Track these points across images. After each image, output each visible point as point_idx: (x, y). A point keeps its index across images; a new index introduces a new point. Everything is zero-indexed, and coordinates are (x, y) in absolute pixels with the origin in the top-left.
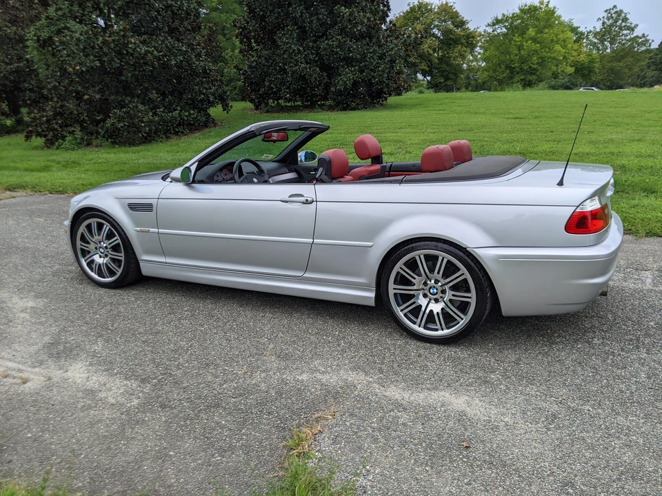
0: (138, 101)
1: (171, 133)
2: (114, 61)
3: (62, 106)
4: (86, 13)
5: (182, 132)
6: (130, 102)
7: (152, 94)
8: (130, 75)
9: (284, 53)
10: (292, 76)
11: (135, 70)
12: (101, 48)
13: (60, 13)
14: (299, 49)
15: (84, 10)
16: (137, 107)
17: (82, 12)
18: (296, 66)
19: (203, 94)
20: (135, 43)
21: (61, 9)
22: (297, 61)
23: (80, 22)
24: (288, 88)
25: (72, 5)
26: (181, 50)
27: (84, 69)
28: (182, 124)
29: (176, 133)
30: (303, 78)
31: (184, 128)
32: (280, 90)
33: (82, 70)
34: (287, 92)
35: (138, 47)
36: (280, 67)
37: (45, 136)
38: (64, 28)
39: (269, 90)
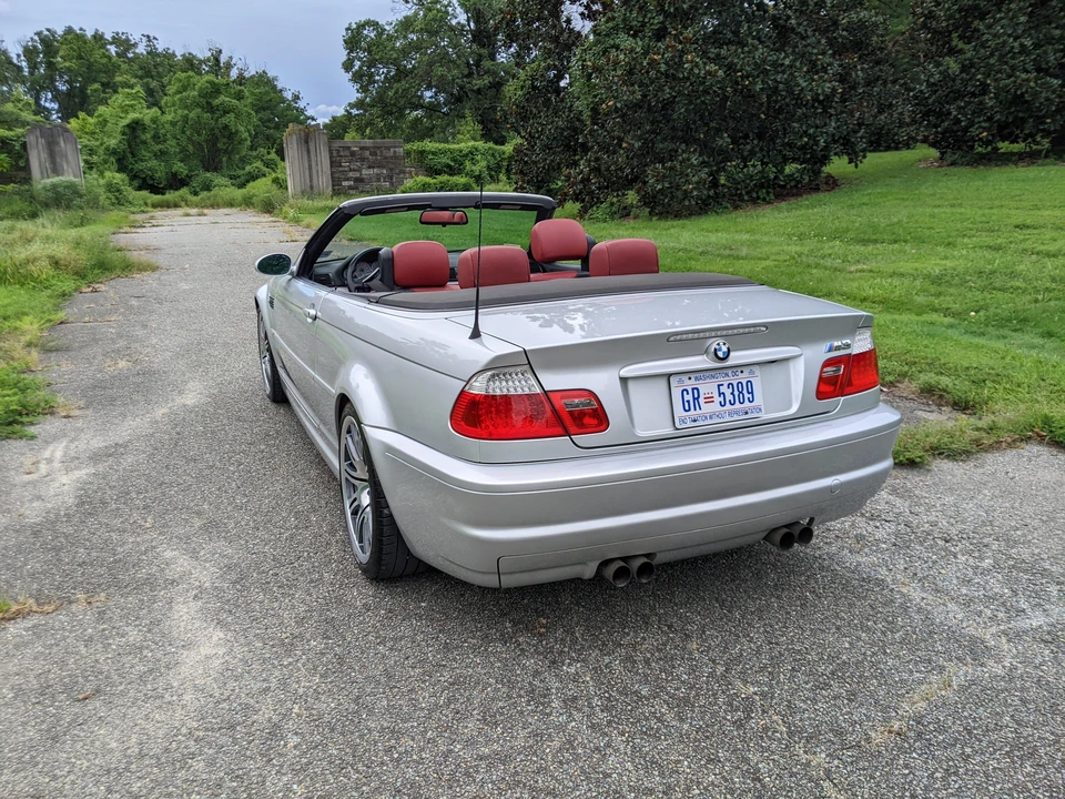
0: (695, 150)
1: (743, 200)
2: (663, 91)
3: (597, 159)
4: (646, 20)
5: (764, 199)
6: (684, 151)
7: (722, 138)
8: (683, 110)
9: (992, 55)
10: (996, 97)
11: (690, 103)
12: (648, 72)
13: (610, 25)
14: (1022, 45)
15: (645, 16)
16: (689, 160)
17: (641, 19)
18: (1009, 77)
19: (809, 136)
20: (692, 61)
21: (614, 18)
22: (1013, 68)
23: (634, 36)
24: (989, 119)
25: (631, 12)
26: (782, 65)
27: (619, 105)
28: (766, 185)
29: (754, 201)
30: (1018, 99)
31: (768, 193)
32: (971, 123)
33: (616, 107)
34: (984, 128)
35: (697, 65)
36: (978, 80)
37: (583, 201)
38: (612, 47)
39: (955, 124)
